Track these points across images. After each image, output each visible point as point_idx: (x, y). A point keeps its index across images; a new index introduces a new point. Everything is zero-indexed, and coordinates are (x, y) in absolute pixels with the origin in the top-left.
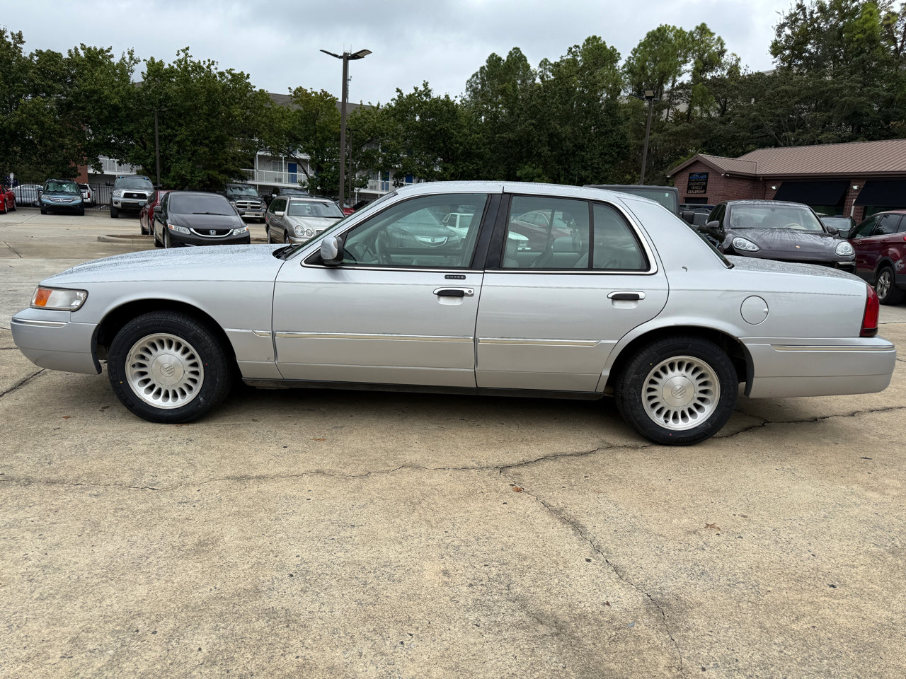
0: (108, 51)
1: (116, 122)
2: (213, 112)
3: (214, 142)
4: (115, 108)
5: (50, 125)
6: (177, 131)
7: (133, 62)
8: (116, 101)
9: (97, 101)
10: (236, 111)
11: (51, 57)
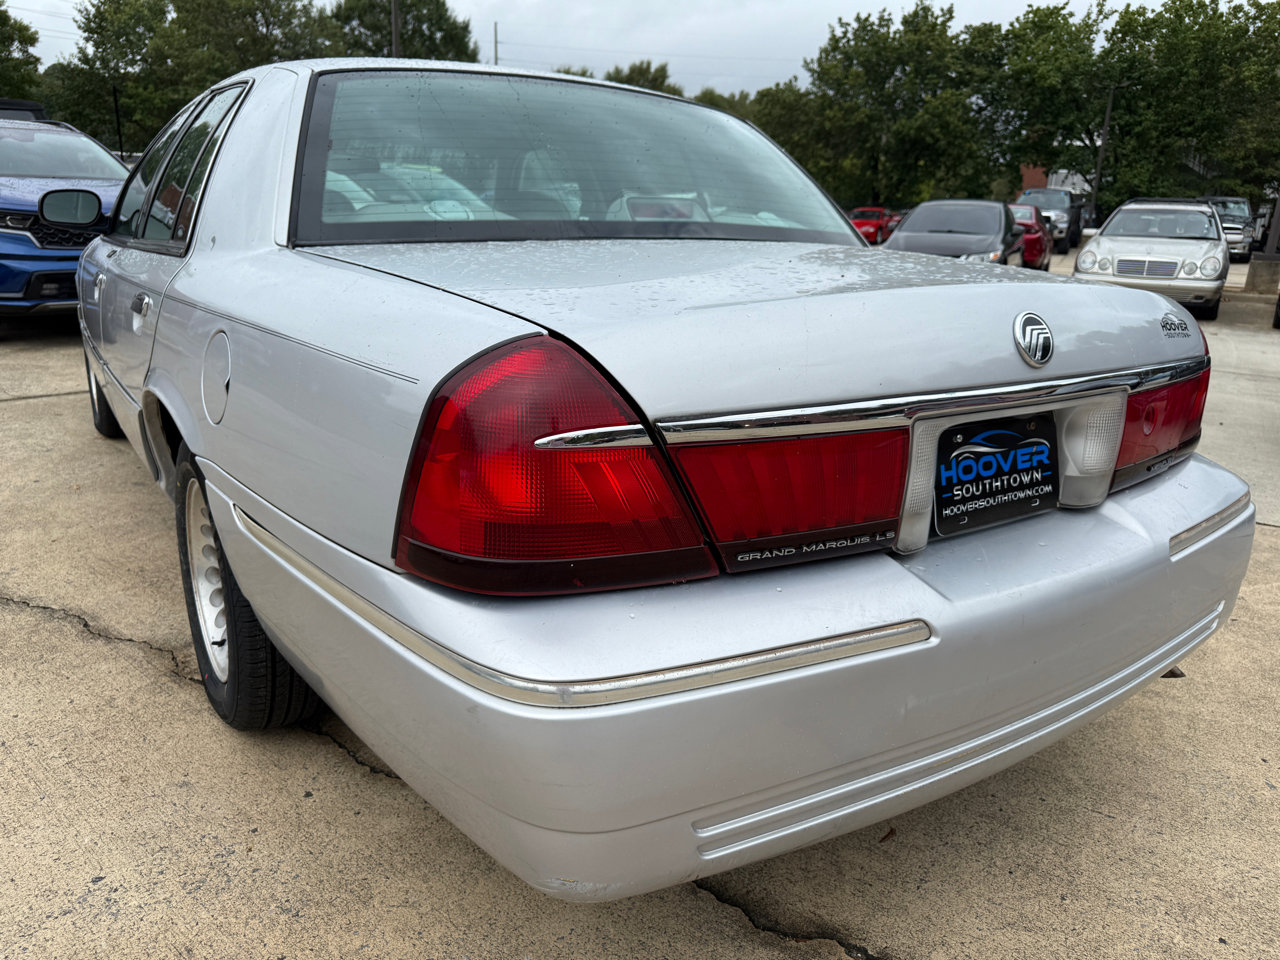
0: (1063, 8)
1: (1051, 113)
2: (1210, 78)
3: (1202, 129)
4: (1053, 91)
5: (957, 126)
6: (1140, 116)
7: (1101, 17)
8: (1055, 80)
9: (1029, 85)
10: (1249, 70)
11: (985, 32)
